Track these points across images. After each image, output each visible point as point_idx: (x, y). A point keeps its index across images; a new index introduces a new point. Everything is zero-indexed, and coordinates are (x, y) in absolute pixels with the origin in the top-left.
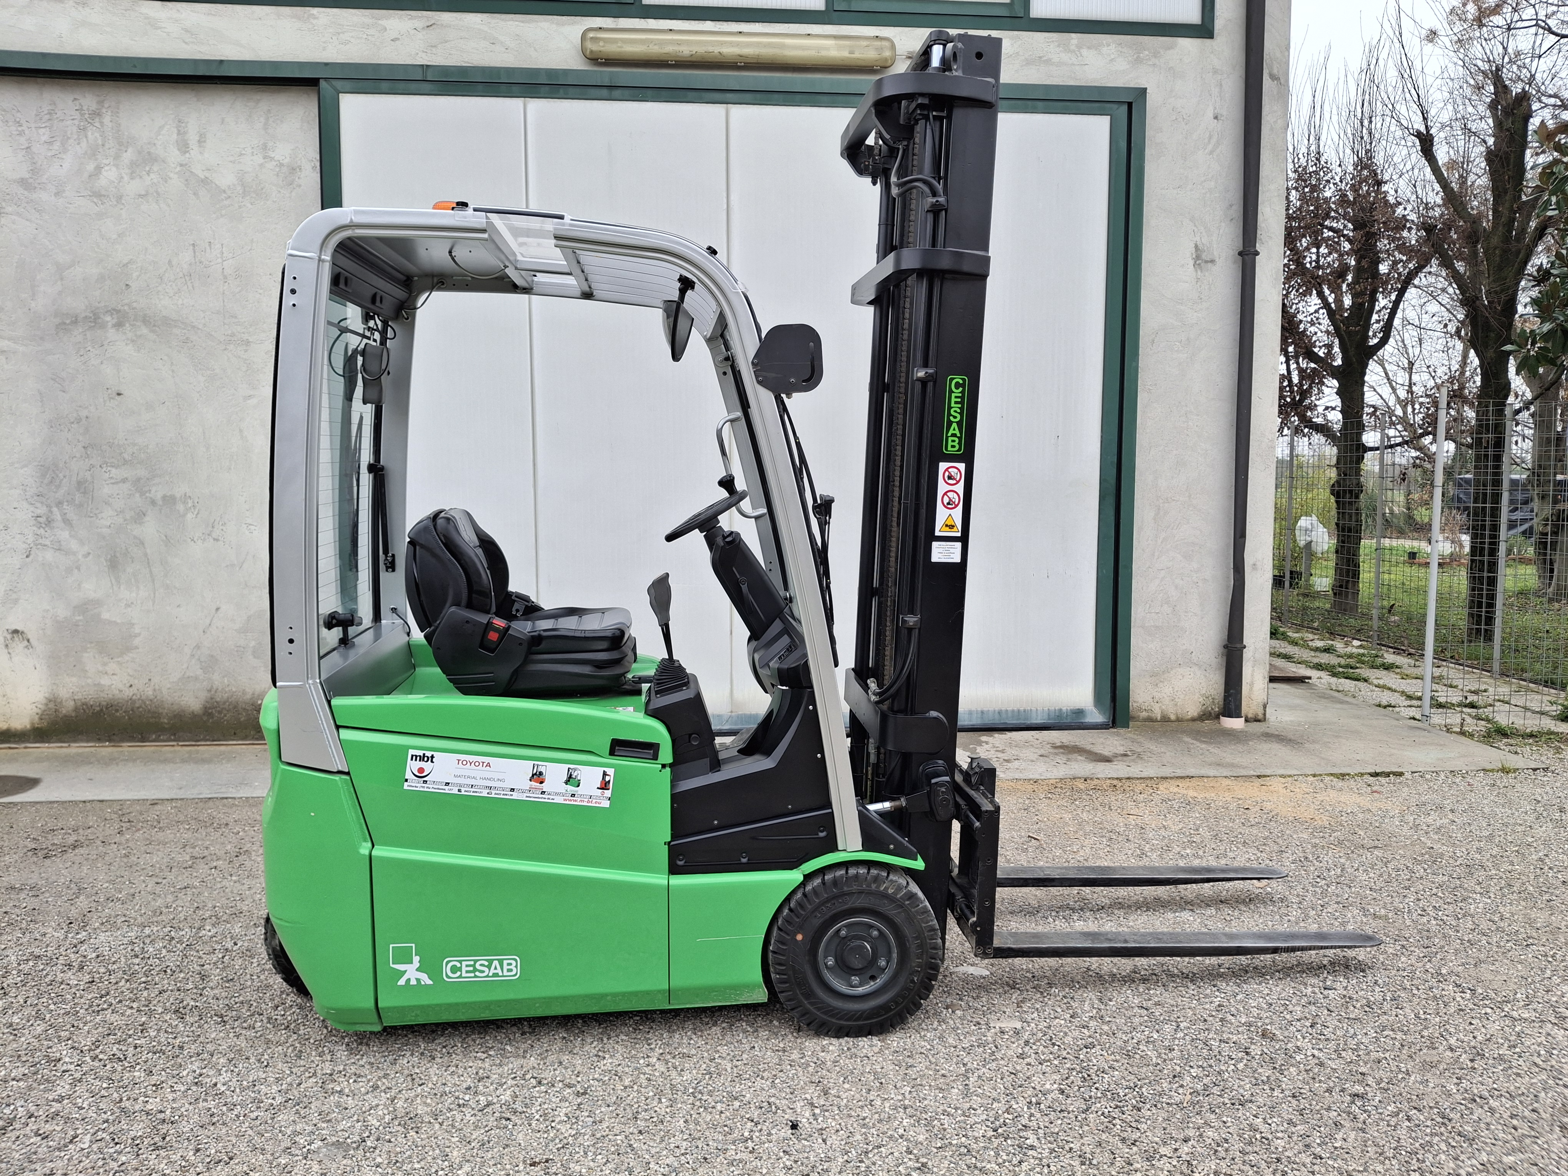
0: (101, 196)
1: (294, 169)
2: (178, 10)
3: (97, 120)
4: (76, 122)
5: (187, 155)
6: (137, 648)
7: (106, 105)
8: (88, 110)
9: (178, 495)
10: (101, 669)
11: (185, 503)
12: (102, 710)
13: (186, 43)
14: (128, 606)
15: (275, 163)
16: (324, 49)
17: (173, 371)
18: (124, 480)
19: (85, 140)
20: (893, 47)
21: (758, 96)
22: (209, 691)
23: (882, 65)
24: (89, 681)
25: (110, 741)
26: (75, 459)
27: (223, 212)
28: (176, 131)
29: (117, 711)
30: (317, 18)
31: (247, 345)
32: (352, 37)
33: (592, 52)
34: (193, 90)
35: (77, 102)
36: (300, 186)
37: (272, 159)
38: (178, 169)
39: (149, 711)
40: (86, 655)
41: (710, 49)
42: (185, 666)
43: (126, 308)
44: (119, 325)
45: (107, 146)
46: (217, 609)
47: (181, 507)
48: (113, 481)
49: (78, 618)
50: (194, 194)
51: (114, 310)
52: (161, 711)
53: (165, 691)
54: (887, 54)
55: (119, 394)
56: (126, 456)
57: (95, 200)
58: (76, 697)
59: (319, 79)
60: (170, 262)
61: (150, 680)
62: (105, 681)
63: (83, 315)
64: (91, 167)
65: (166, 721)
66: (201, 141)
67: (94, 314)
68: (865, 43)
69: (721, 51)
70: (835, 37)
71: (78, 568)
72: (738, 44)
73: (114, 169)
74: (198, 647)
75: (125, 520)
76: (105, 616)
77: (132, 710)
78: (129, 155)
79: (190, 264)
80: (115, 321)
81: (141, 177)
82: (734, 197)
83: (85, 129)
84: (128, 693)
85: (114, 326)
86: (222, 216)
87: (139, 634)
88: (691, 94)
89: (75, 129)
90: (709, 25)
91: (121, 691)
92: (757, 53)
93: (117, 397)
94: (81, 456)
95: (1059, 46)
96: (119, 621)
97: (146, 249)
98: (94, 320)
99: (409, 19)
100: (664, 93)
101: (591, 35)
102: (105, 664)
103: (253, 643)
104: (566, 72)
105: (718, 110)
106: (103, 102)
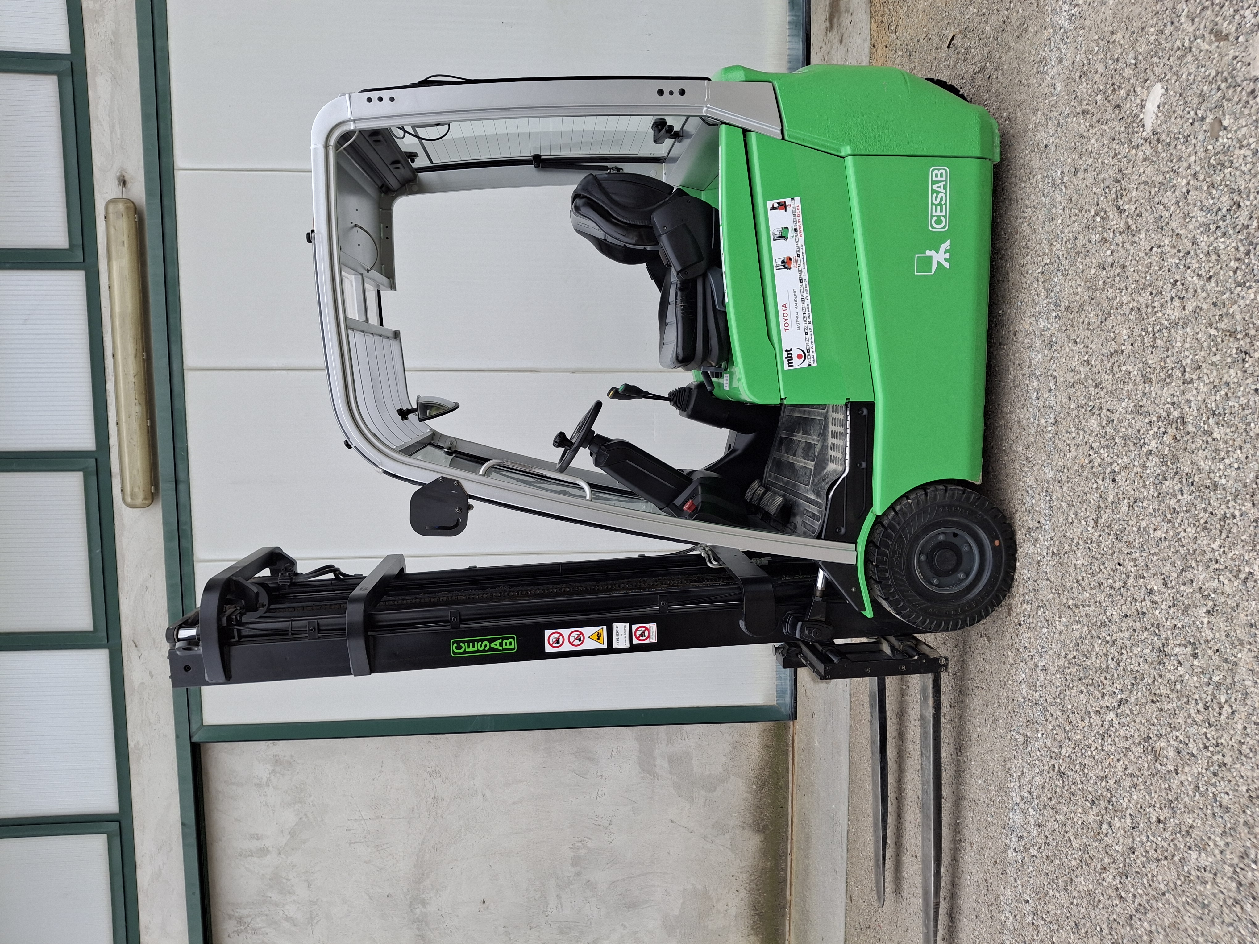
0: (311, 917)
1: (277, 761)
2: (143, 856)
3: (245, 920)
4: (249, 936)
5: (270, 849)
6: (705, 887)
7: (232, 913)
8: (237, 927)
9: (572, 854)
10: (722, 915)
11: (578, 848)
12: (757, 914)
13: (171, 850)
14: (668, 894)
15: (273, 777)
16: (165, 736)
17: (463, 859)
18: (559, 897)
19: (263, 930)
20: (114, 201)
21: (173, 339)
22: (744, 828)
23: (133, 212)
24: (732, 924)
25: (785, 908)
26: (541, 936)
27: (319, 819)
28: (250, 858)
29: (759, 902)
30: (138, 742)
31: (438, 799)
32: (152, 712)
33: (145, 499)
34: (212, 844)
35: (232, 935)
36: (292, 756)
37: (269, 779)
38: (283, 856)
39: (760, 877)
40: (710, 927)
41: (132, 386)
42: (721, 848)
43: (408, 897)
44: (424, 903)
45: (267, 912)
46: (672, 821)
47: (582, 852)
48: (560, 906)
49: (678, 933)
50: (304, 843)
51: (410, 906)
52: (760, 867)
53: (743, 864)
54: (121, 207)
55: (484, 902)
56: (537, 896)
57: (315, 921)
58: (746, 934)
59: (191, 743)
60: (366, 862)
61: (733, 876)
62: (733, 911)
63: (416, 931)
64: (287, 925)
65: (769, 863)
66: (257, 837)
67: (415, 922)
68: (112, 231)
69: (132, 375)
70: (109, 260)
71: (635, 933)
72: (124, 359)
73: (287, 907)
74: (705, 837)
75: (594, 896)
76: (676, 912)
77: (758, 890)
78: (274, 895)
79: (368, 846)
80: (420, 906)
81: (293, 886)
82: (274, 365)
83: (254, 930)
84: (743, 893)
85: (424, 906)
86: (323, 820)
87: (693, 884)
88: (177, 405)
89: (254, 937)
90: (110, 386)
91: (742, 899)
92: (132, 340)
93: (486, 903)
94: (539, 931)
95: (97, 22)
96: (681, 901)
97: (356, 881)
98: (420, 922)
99: (131, 663)
100: (177, 431)
101: (129, 500)
102: (719, 911)
103: (703, 792)
104: (166, 523)
105: (190, 377)
106: (229, 915)
